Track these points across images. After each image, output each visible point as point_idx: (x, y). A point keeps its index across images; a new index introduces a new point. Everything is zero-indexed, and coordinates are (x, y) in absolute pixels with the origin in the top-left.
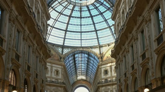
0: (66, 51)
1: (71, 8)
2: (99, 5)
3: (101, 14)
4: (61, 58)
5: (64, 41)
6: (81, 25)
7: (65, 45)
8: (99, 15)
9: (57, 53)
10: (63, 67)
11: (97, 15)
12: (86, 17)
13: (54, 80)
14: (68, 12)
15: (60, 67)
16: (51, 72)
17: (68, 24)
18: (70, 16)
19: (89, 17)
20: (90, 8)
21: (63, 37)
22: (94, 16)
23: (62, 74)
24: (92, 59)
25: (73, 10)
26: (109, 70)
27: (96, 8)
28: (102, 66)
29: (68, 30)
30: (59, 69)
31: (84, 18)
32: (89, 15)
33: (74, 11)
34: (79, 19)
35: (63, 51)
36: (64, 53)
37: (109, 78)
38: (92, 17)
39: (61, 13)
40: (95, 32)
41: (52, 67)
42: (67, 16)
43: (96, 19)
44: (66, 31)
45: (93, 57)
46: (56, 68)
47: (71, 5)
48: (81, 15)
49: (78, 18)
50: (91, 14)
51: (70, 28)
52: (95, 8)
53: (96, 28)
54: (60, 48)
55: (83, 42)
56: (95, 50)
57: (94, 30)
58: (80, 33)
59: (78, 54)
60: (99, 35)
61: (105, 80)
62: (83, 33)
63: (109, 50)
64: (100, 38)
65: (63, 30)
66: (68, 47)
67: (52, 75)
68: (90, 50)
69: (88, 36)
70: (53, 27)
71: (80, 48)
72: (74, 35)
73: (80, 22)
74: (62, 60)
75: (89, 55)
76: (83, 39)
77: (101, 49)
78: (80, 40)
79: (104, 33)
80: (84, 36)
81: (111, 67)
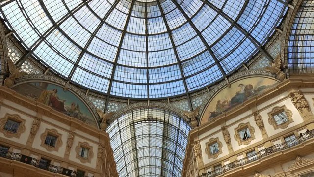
0: (113, 108)
4: (101, 120)
5: (110, 86)
6: (147, 52)
9: (91, 109)
15: (96, 139)
18: (124, 32)
19: (164, 34)
22: (175, 29)
26: (221, 139)
28: (200, 137)
29: (119, 62)
31: (153, 35)
33: (132, 19)
35: (106, 108)
37: (226, 159)
38: (170, 32)
42: (119, 30)
43: (179, 37)
44: (115, 64)
45: (175, 127)
46: (83, 140)
49: (141, 36)
51: (124, 58)
53: (179, 57)
54: (100, 101)
55: (153, 89)
56: (180, 106)
57: (174, 63)
58: (146, 70)
59: (141, 123)
60: (186, 72)
61: (215, 167)
62: (153, 70)
63: (211, 98)
64: (189, 77)
65: (108, 62)
66: (119, 99)
67: (68, 155)
68: (168, 105)
69: (164, 77)
70: (84, 51)
71: (145, 100)
72: (132, 75)
73: (145, 46)
74: (102, 125)
75: (166, 124)
76: (151, 82)
77: (194, 100)
78: (147, 86)
79: (196, 64)
80: (154, 78)
81: (225, 131)
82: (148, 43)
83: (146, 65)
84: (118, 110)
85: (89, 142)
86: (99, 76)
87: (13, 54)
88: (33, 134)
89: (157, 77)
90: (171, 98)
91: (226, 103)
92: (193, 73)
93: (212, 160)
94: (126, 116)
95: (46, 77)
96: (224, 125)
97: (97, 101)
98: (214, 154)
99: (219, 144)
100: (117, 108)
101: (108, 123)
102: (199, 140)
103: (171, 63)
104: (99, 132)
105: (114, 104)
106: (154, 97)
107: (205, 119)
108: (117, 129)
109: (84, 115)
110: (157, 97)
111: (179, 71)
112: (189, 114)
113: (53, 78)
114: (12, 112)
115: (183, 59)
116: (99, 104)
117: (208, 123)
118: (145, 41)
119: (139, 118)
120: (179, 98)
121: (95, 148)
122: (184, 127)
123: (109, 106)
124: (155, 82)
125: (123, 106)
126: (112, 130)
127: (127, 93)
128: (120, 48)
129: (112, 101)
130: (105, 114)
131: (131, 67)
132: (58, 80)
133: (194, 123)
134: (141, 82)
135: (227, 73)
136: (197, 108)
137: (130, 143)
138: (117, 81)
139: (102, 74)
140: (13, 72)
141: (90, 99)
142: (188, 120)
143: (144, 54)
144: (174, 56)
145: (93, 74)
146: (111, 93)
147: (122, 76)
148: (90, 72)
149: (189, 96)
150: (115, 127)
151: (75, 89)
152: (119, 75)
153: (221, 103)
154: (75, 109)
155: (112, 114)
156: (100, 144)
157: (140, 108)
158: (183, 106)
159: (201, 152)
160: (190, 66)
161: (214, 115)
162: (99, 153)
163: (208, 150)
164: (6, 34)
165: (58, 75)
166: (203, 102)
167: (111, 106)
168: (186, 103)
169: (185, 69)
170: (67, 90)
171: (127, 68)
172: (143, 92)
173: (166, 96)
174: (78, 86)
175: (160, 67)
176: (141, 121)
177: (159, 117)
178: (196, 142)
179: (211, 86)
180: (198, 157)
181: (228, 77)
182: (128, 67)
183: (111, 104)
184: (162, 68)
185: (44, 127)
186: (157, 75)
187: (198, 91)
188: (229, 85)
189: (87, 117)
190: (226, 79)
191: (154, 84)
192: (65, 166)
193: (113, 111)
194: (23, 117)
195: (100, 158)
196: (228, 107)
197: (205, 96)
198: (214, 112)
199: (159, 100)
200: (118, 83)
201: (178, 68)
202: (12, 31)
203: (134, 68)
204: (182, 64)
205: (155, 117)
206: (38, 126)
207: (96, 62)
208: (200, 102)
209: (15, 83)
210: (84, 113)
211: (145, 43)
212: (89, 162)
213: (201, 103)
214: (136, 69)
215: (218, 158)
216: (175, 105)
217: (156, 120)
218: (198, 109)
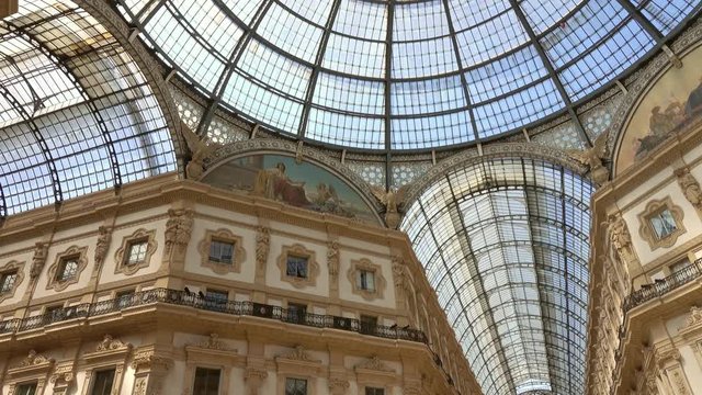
0: (405, 177)
4: (385, 207)
6: (453, 36)
7: (396, 147)
15: (385, 250)
29: (396, 75)
30: (375, 260)
35: (388, 181)
36: (396, 188)
41: (334, 247)
44: (388, 81)
45: (554, 191)
46: (358, 256)
53: (531, 25)
54: (372, 168)
55: (482, 115)
56: (557, 141)
57: (522, 42)
58: (458, 78)
59: (473, 197)
60: (555, 56)
61: (671, 267)
62: (474, 72)
63: (634, 105)
64: (567, 66)
65: (372, 80)
66: (412, 156)
67: (337, 290)
68: (526, 146)
69: (503, 82)
70: (316, 69)
71: (472, 146)
72: (429, 95)
73: (445, 22)
74: (390, 217)
75: (531, 189)
76: (477, 101)
77: (590, 120)
78: (467, 112)
79: (579, 31)
80: (481, 89)
81: (685, 179)
82: (451, 11)
83: (456, 65)
84: (415, 179)
85: (371, 258)
86: (360, 115)
87: (188, 113)
88: (262, 260)
89: (489, 87)
90: (530, 128)
91: (677, 110)
92: (574, 54)
93: (661, 252)
94: (436, 189)
95: (257, 144)
96: (679, 164)
97: (367, 169)
98: (664, 237)
99: (672, 211)
100: (412, 175)
101: (401, 211)
102: (620, 212)
103: (515, 47)
104: (386, 232)
105: (403, 168)
106: (489, 134)
107: (625, 160)
108: (422, 220)
109: (348, 204)
110: (497, 132)
111: (538, 60)
112: (583, 154)
113: (270, 143)
114: (215, 226)
115: (545, 29)
116: (372, 175)
117: (636, 169)
118: (443, 10)
119: (465, 188)
120: (550, 122)
121: (386, 268)
122: (575, 188)
123: (395, 176)
124: (484, 98)
125: (425, 168)
126: (412, 224)
127: (427, 138)
128: (389, 43)
129: (399, 163)
130: (390, 193)
131: (424, 79)
132: (281, 145)
133: (599, 173)
134: (453, 107)
135: (665, 33)
136: (601, 138)
137: (457, 245)
138: (399, 117)
139: (364, 111)
140: (197, 148)
141: (352, 167)
142: (583, 170)
143: (448, 40)
144: (518, 28)
145: (346, 113)
146: (392, 147)
147: (409, 103)
148: (339, 112)
149: (574, 112)
150: (416, 216)
151: (317, 155)
152: (401, 104)
153: (662, 111)
154: (327, 196)
155: (405, 190)
156: (392, 257)
157: (463, 165)
158: (565, 139)
159: (629, 237)
160: (565, 41)
161: (646, 144)
162: (395, 277)
163: (647, 231)
164: (165, 78)
165: (277, 134)
166: (613, 120)
167: (399, 174)
168: (570, 130)
169: (552, 52)
170: (303, 160)
171: (414, 84)
172: (463, 127)
173: (519, 124)
174: (321, 147)
175: (491, 61)
176: (471, 193)
177: (510, 177)
178: (613, 218)
179: (628, 76)
180: (625, 250)
181: (670, 42)
182: (417, 80)
183: (397, 170)
184: (496, 64)
185: (278, 244)
186: (487, 82)
187: (596, 95)
188: (678, 63)
189: (355, 206)
190: (665, 48)
191: (483, 104)
192: (336, 312)
193: (404, 183)
194: (236, 230)
195: (402, 287)
196: (682, 118)
197: (616, 105)
198: (648, 138)
199: (503, 138)
200: (403, 121)
201: (535, 53)
202: (174, 68)
203: (431, 78)
204: (543, 40)
205: (500, 177)
206: (267, 242)
207: (345, 87)
208: (604, 120)
209: (205, 169)
210: (347, 201)
211: (444, 14)
212: (381, 297)
213: (608, 123)
214: (435, 81)
215: (676, 245)
216: (544, 140)
217: (506, 184)
218: (604, 138)
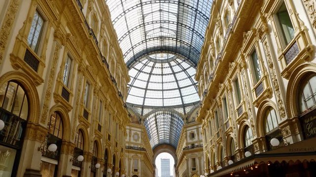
0: (146, 111)
1: (152, 65)
2: (181, 61)
3: (184, 70)
4: (141, 119)
5: (144, 100)
6: (163, 83)
7: (145, 105)
8: (182, 71)
9: (137, 114)
10: (143, 131)
11: (180, 72)
12: (168, 74)
13: (132, 145)
14: (147, 69)
15: (140, 130)
16: (130, 136)
17: (148, 82)
18: (151, 74)
19: (171, 74)
20: (172, 65)
21: (143, 96)
22: (177, 73)
23: (142, 138)
24: (176, 120)
25: (153, 67)
26: (196, 133)
27: (179, 64)
28: (188, 129)
29: (148, 88)
30: (138, 132)
31: (165, 75)
32: (171, 72)
33: (154, 69)
34: (161, 77)
35: (142, 112)
36: (144, 115)
37: (196, 142)
38: (174, 73)
39: (140, 71)
40: (178, 90)
41: (130, 130)
42: (148, 73)
43: (179, 76)
44: (146, 89)
46: (135, 132)
47: (151, 62)
48: (162, 72)
49: (159, 75)
50: (173, 71)
51: (150, 86)
52: (177, 65)
53: (179, 85)
55: (165, 101)
56: (179, 110)
57: (176, 88)
58: (162, 91)
60: (182, 93)
61: (192, 144)
62: (165, 91)
63: (194, 110)
64: (184, 96)
65: (143, 89)
67: (130, 140)
68: (173, 110)
69: (171, 95)
71: (162, 107)
72: (155, 94)
73: (161, 80)
74: (142, 122)
75: (172, 116)
76: (165, 97)
77: (186, 108)
78: (162, 99)
80: (166, 95)
83: (162, 88)
84: (148, 112)
86: (139, 97)
90: (175, 106)
92: (186, 94)
93: (191, 141)
96: (197, 126)
98: (192, 138)
106: (166, 105)
110: (168, 105)
111: (179, 93)
115: (181, 87)
116: (139, 110)
120: (178, 106)
121: (140, 134)
124: (167, 97)
125: (151, 110)
127: (152, 103)
129: (145, 108)
131: (154, 90)
133: (185, 121)
134: (159, 98)
136: (187, 113)
138: (147, 98)
139: (140, 95)
147: (150, 95)
148: (134, 96)
149: (183, 106)
152: (148, 95)
158: (181, 111)
160: (185, 91)
163: (190, 136)
166: (191, 110)
168: (182, 109)
172: (160, 103)
173: (172, 105)
175: (169, 89)
186: (168, 94)
187: (189, 104)
197: (192, 107)
199: (169, 107)
203: (156, 90)
204: (181, 89)
208: (189, 109)
212: (138, 141)
216: (176, 110)
